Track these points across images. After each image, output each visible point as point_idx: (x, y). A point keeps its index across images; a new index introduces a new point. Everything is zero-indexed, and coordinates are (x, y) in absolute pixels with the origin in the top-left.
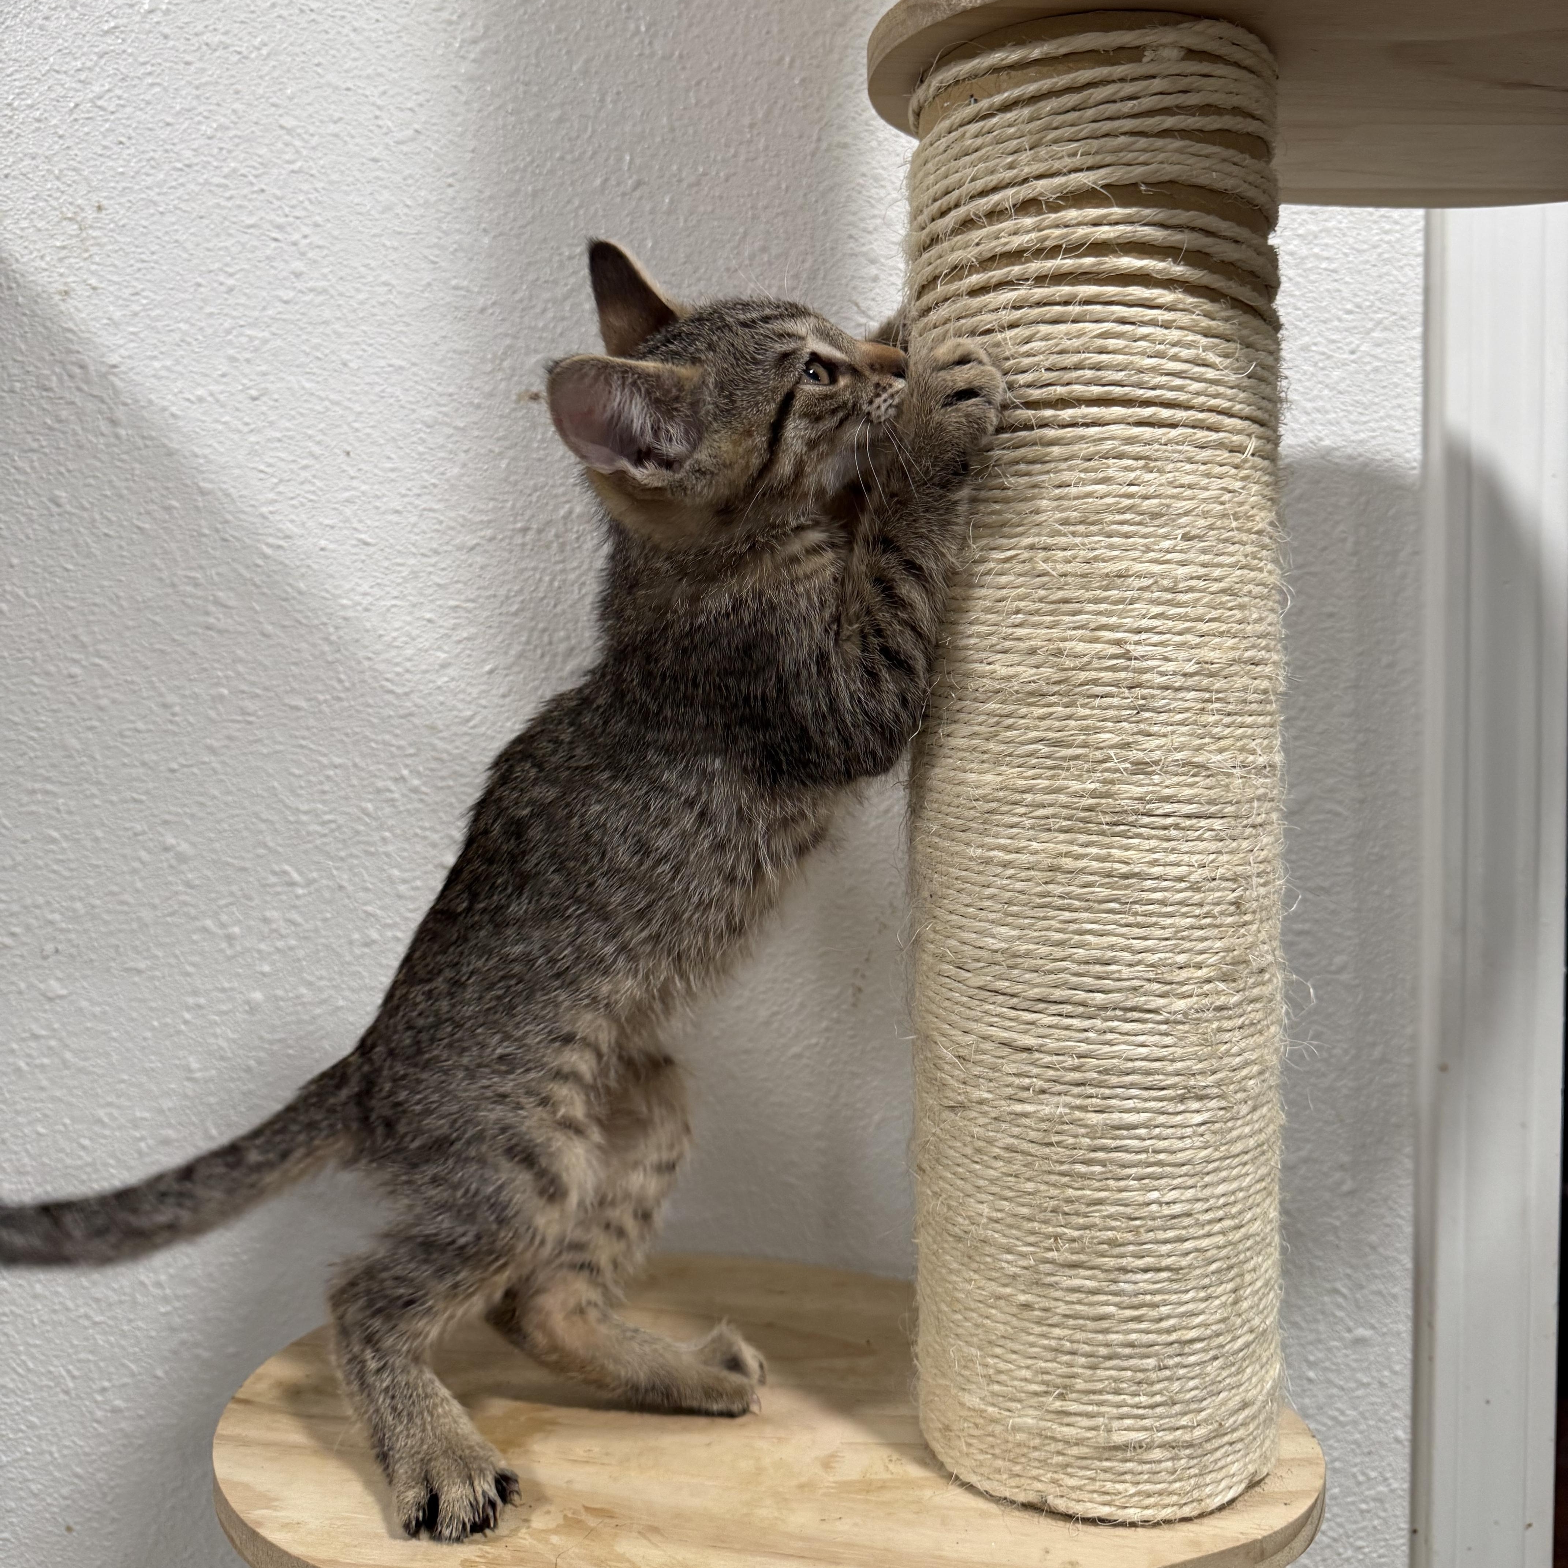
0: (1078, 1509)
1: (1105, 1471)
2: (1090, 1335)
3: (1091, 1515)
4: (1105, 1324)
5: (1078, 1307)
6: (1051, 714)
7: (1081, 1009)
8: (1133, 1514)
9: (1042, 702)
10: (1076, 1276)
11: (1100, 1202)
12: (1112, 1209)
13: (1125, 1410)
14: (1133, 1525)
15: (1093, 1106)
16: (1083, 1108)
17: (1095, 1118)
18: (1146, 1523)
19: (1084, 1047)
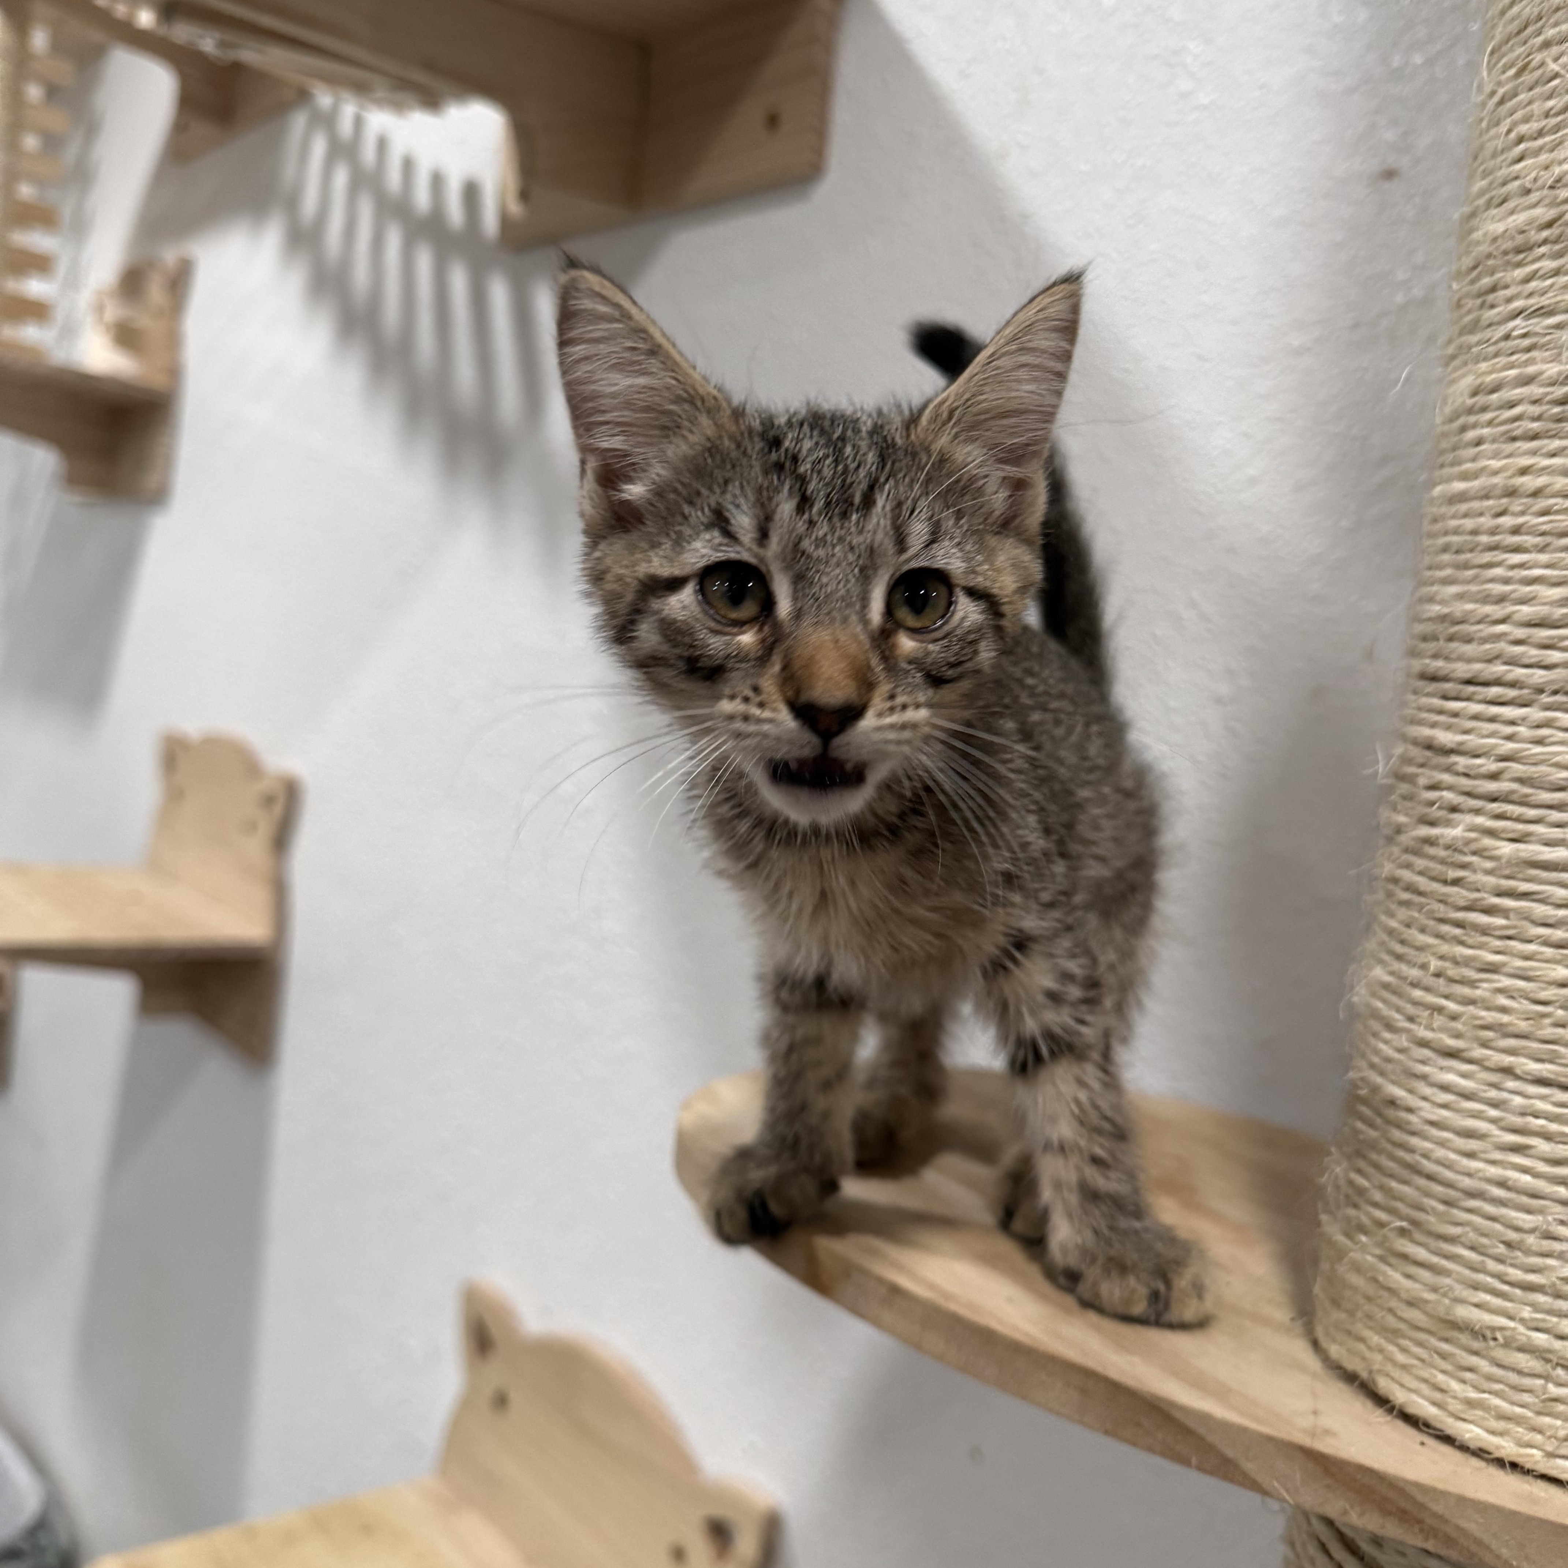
0: (1399, 1396)
1: (1443, 1356)
2: (1453, 1156)
3: (1411, 1410)
4: (1473, 1145)
5: (1444, 1113)
6: (1537, 271)
7: (1512, 693)
8: (1471, 1433)
9: (1530, 259)
10: (1450, 1069)
11: (1492, 969)
12: (1506, 982)
13: (1481, 1277)
14: (1464, 1448)
15: (1504, 830)
16: (1491, 833)
17: (1506, 849)
18: (1480, 1453)
19: (1509, 747)
